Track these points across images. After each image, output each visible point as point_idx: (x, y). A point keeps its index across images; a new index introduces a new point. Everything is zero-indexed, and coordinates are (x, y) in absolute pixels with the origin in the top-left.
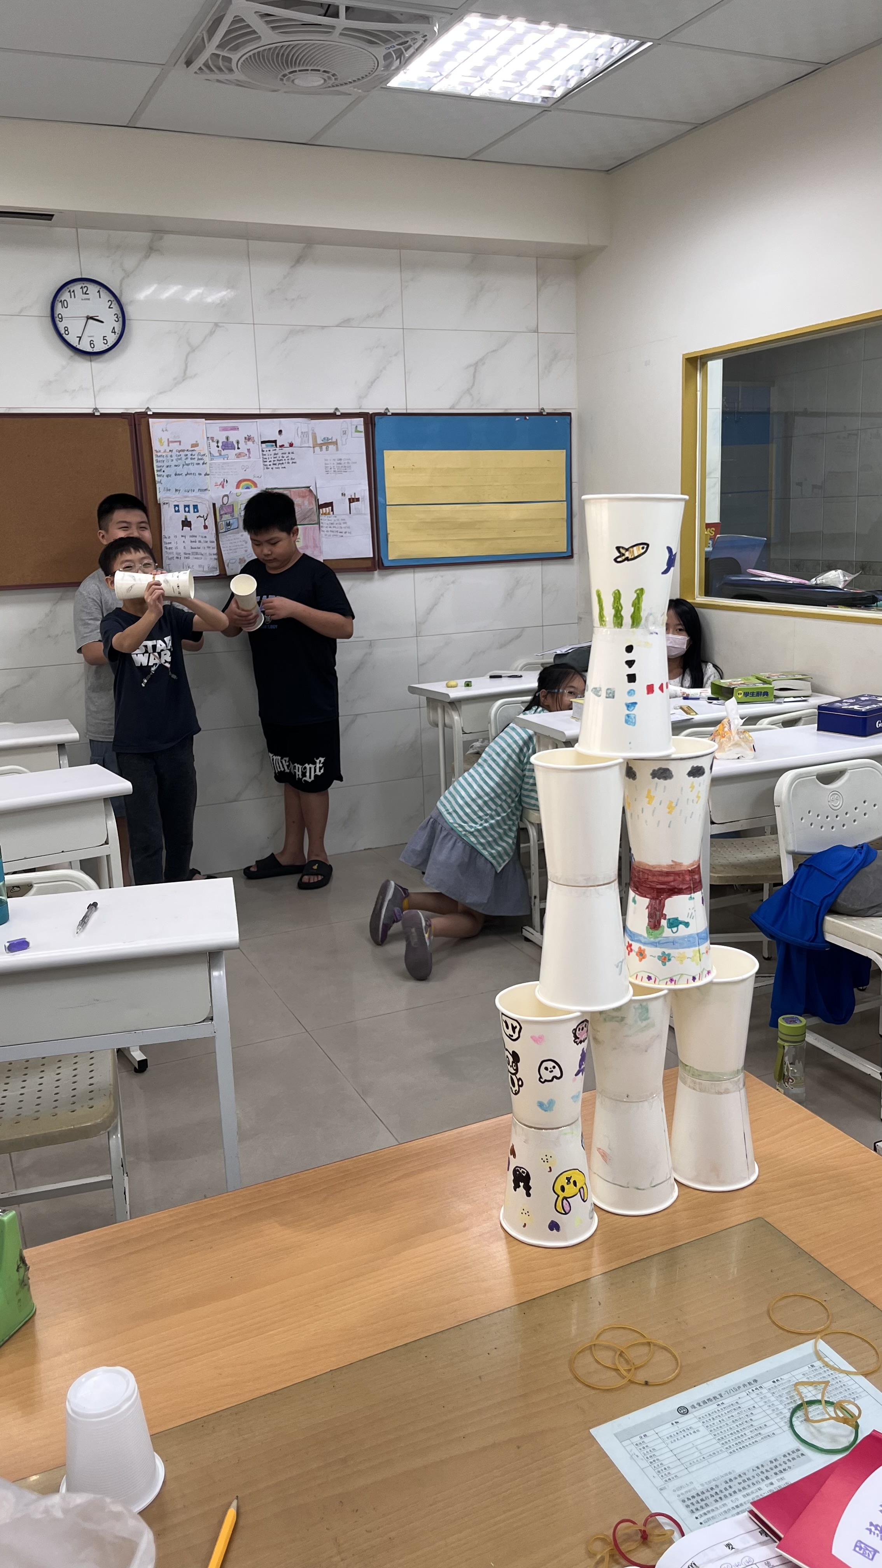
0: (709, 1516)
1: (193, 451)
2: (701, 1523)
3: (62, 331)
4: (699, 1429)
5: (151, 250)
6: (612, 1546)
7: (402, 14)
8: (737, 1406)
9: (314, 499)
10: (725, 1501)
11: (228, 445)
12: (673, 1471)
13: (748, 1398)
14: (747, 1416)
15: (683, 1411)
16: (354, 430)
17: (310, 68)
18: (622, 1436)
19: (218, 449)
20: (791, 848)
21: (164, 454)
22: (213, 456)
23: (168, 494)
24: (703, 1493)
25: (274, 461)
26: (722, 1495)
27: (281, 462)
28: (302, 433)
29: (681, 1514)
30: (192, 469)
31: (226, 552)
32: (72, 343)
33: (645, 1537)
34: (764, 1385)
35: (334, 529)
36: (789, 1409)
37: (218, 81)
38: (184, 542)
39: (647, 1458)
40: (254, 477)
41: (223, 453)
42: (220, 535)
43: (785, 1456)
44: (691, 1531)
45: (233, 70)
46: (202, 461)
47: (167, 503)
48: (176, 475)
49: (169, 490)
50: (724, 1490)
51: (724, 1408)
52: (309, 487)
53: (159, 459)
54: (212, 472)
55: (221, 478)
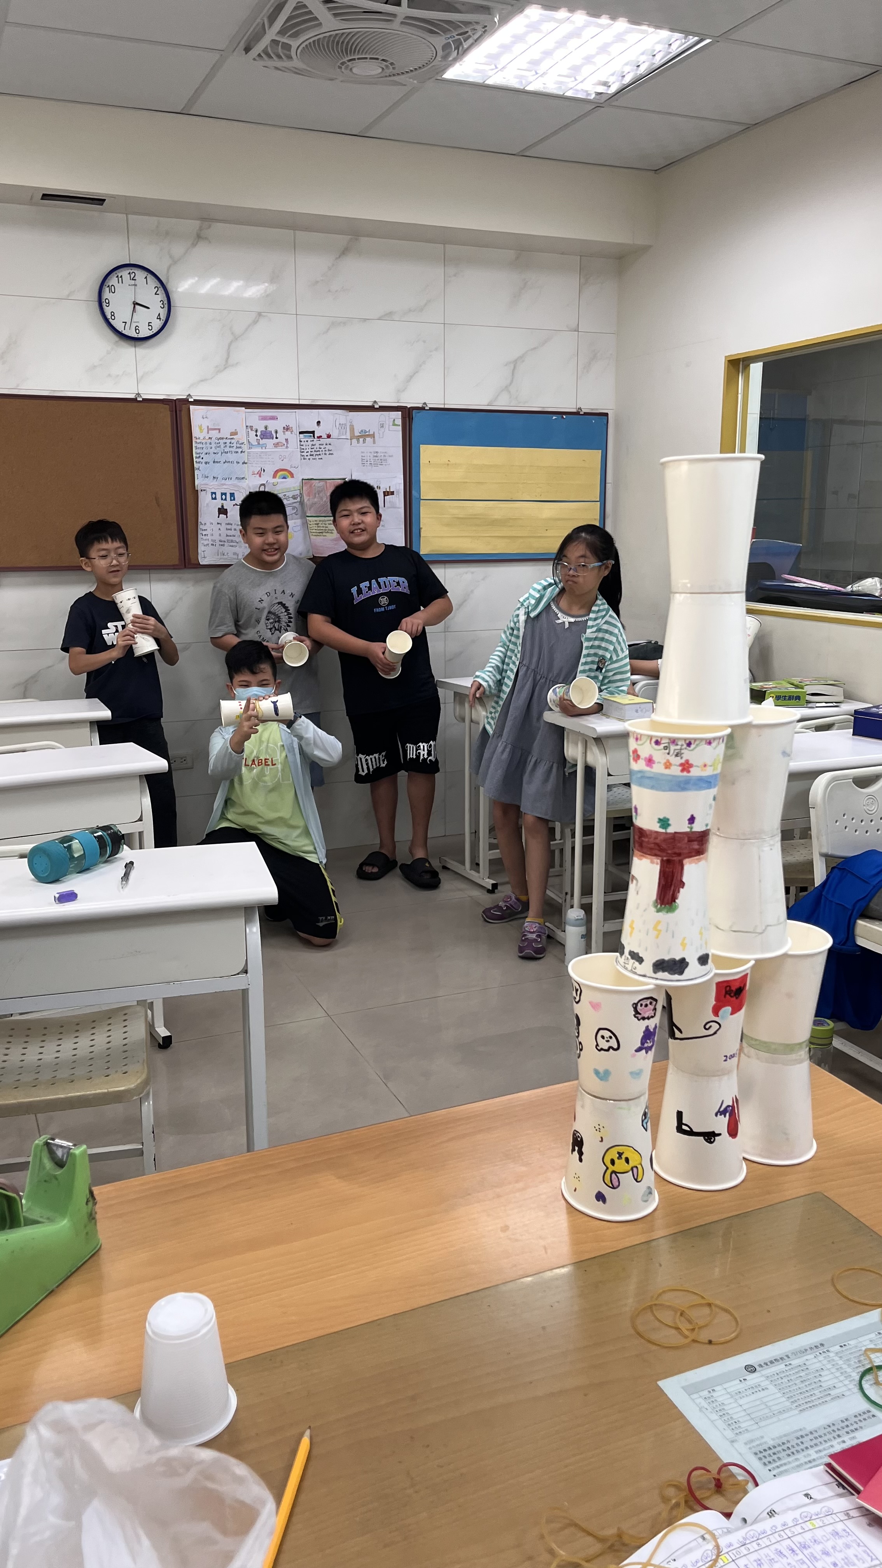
0: (782, 1469)
1: (232, 439)
2: (775, 1476)
3: (109, 316)
4: (768, 1387)
5: (199, 237)
6: (687, 1492)
7: (463, 5)
8: (804, 1367)
10: (797, 1456)
11: (266, 434)
12: (743, 1425)
13: (815, 1360)
14: (815, 1377)
15: (751, 1369)
16: (391, 424)
17: (369, 56)
18: (691, 1390)
20: (824, 850)
21: (204, 441)
22: (252, 445)
23: (206, 481)
24: (775, 1447)
26: (793, 1450)
27: (318, 453)
28: (340, 424)
29: (755, 1466)
30: (231, 457)
32: (117, 328)
33: (719, 1486)
34: (831, 1349)
36: (859, 1373)
37: (277, 68)
38: (219, 529)
39: (717, 1411)
40: (291, 467)
41: (262, 442)
43: (856, 1416)
44: (764, 1482)
45: (292, 58)
46: (241, 450)
47: (204, 490)
48: (214, 462)
49: (207, 477)
50: (795, 1446)
51: (792, 1368)
53: (200, 446)
54: (249, 461)
55: (259, 467)
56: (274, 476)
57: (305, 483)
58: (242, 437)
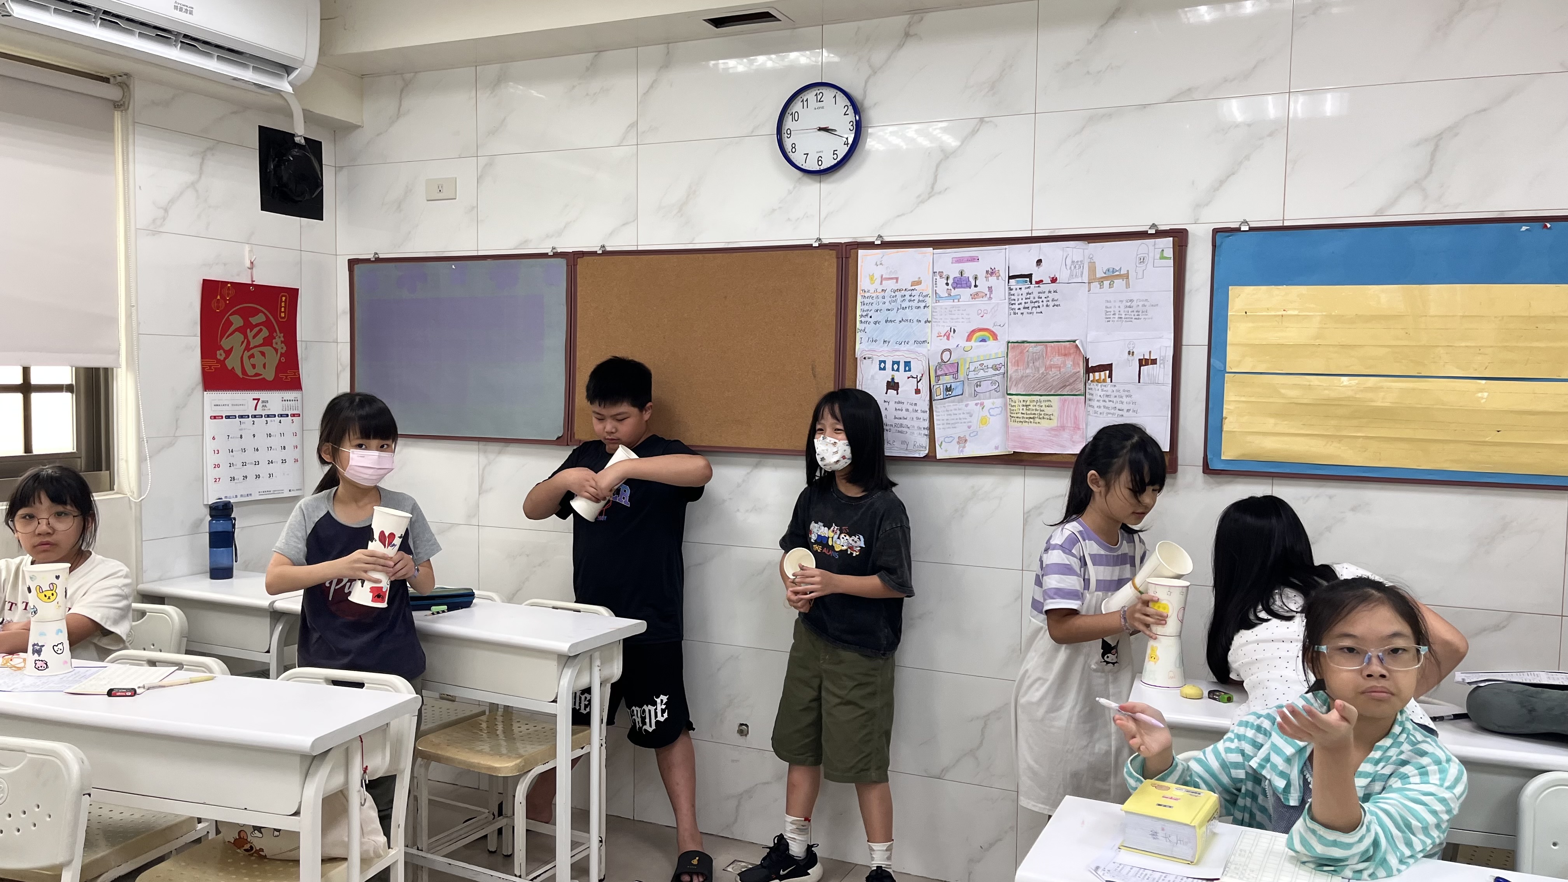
1: (913, 290)
3: (789, 150)
5: (907, 36)
9: (1082, 360)
16: (1158, 256)
19: (947, 287)
21: (874, 295)
22: (939, 297)
23: (874, 346)
25: (1025, 303)
27: (1036, 305)
30: (910, 314)
31: (941, 426)
35: (1108, 404)
40: (994, 325)
41: (954, 292)
42: (934, 402)
46: (924, 304)
47: (869, 358)
48: (886, 321)
49: (874, 341)
52: (1074, 341)
53: (866, 301)
54: (934, 319)
55: (947, 326)
56: (969, 339)
57: (1013, 348)
58: (926, 287)
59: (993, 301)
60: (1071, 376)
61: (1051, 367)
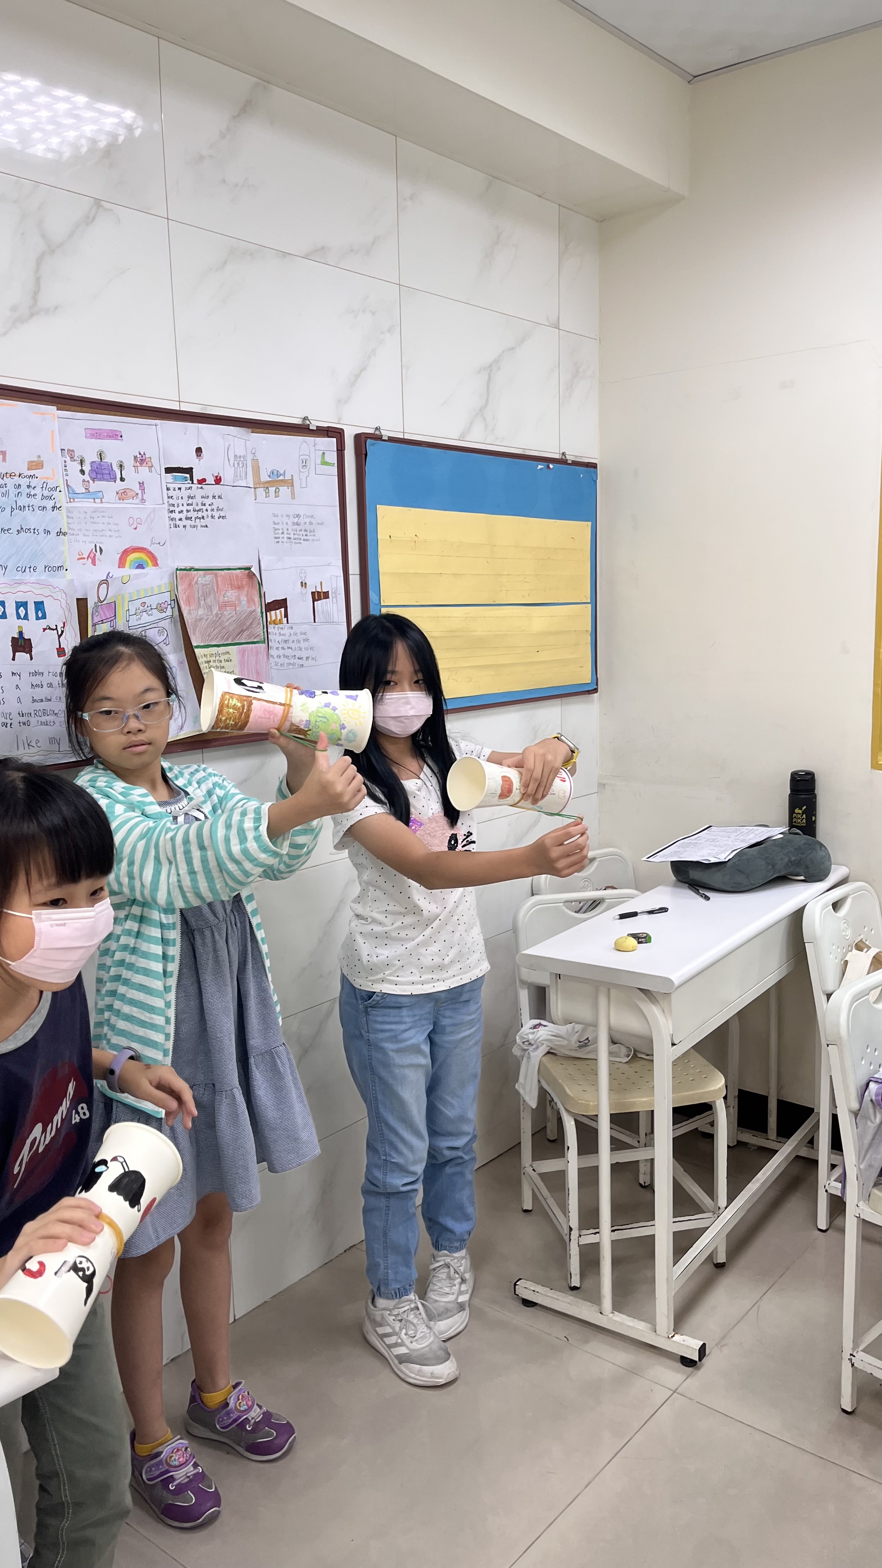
1: (32, 476)
9: (258, 592)
11: (101, 471)
16: (319, 461)
19: (82, 477)
22: (74, 493)
25: (188, 511)
27: (200, 514)
30: (33, 519)
38: (16, 686)
40: (152, 543)
41: (95, 486)
46: (51, 503)
52: (249, 569)
54: (70, 529)
55: (90, 542)
56: (122, 563)
57: (182, 578)
58: (52, 473)
59: (148, 505)
60: (246, 618)
61: (223, 606)
